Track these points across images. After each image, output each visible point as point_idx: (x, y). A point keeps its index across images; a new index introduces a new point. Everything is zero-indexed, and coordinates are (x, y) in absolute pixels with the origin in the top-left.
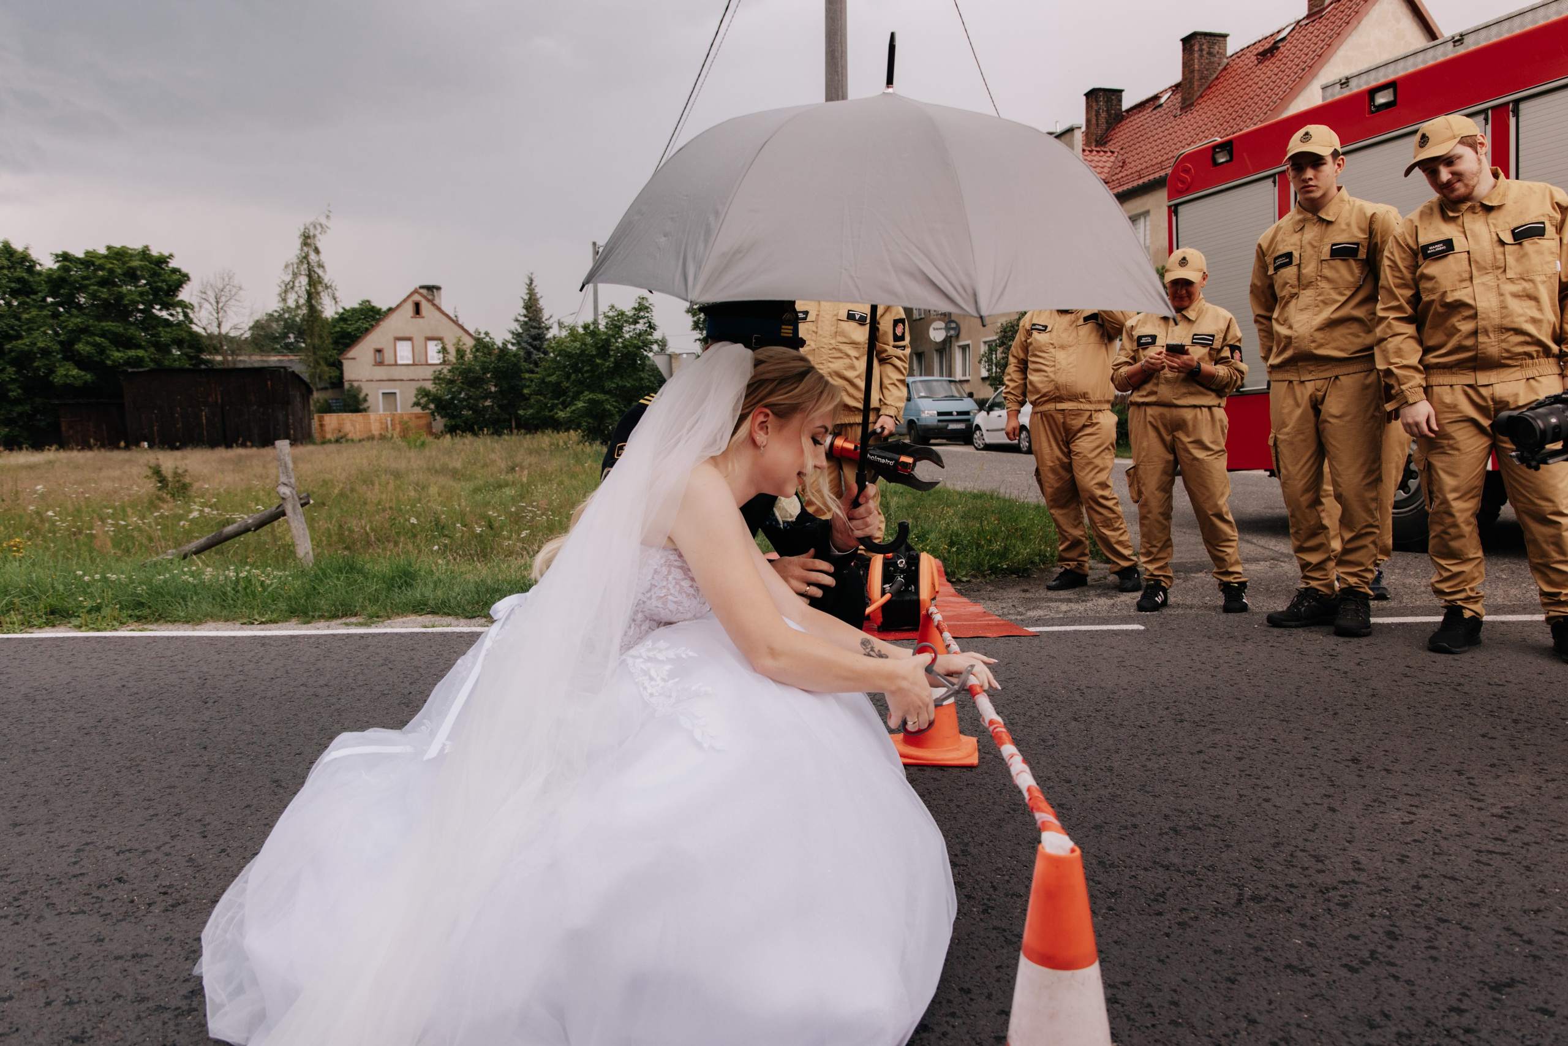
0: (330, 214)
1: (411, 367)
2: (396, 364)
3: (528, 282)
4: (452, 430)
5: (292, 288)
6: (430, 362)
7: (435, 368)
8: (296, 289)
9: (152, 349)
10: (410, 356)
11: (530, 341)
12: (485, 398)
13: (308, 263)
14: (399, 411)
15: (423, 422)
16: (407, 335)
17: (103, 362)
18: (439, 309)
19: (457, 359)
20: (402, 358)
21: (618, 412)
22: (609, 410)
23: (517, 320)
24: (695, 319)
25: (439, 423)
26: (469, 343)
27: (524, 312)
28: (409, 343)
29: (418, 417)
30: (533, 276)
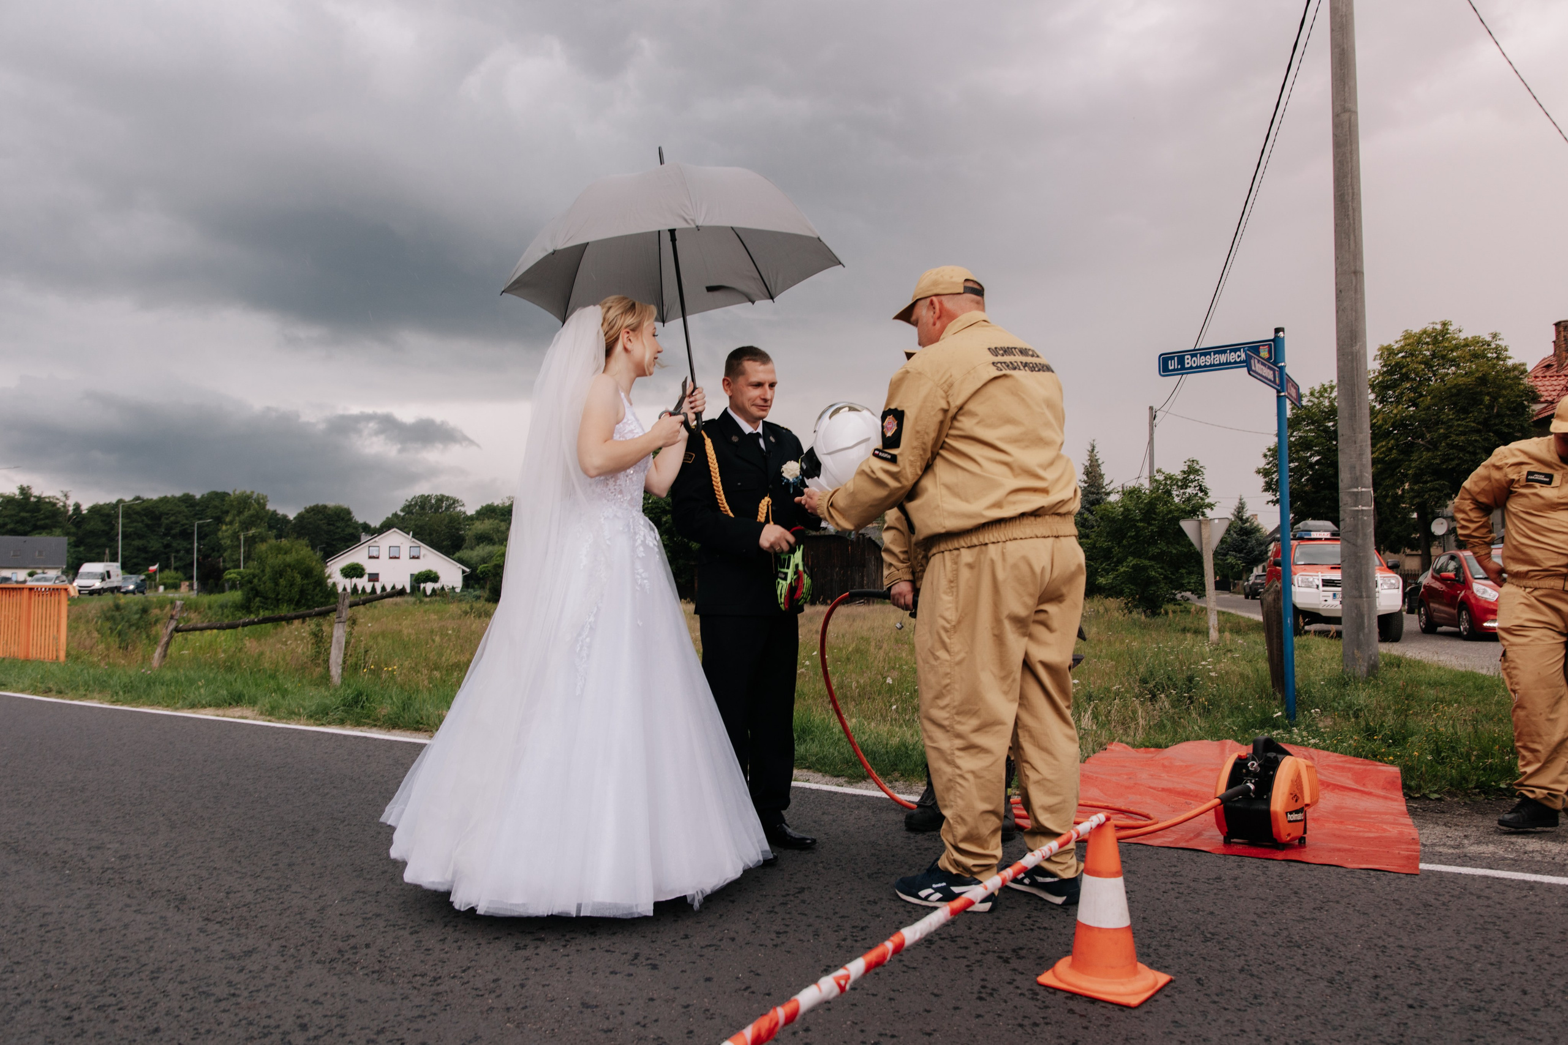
3: (1090, 449)
21: (1163, 579)
22: (1154, 577)
24: (1267, 479)
27: (1086, 478)
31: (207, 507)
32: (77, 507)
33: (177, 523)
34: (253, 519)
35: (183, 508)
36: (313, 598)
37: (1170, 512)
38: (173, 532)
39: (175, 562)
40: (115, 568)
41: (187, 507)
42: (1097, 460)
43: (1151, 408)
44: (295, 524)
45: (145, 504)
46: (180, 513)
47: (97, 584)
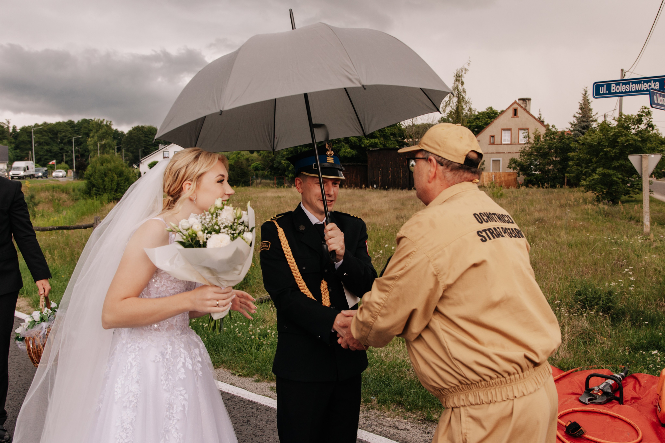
0: (470, 63)
1: (510, 146)
2: (501, 144)
3: (584, 93)
4: (527, 183)
5: (449, 104)
6: (520, 142)
7: (521, 146)
8: (451, 105)
9: (382, 139)
10: (510, 139)
11: (580, 129)
12: (549, 164)
13: (458, 90)
14: (501, 171)
15: (512, 177)
16: (509, 127)
17: (360, 145)
18: (528, 113)
19: (535, 141)
20: (505, 140)
22: (615, 181)
23: (575, 116)
25: (522, 178)
26: (543, 131)
27: (580, 111)
28: (510, 132)
29: (509, 174)
30: (587, 89)
31: (81, 127)
32: (14, 128)
33: (66, 136)
34: (104, 134)
35: (69, 128)
36: (124, 188)
37: (628, 140)
38: (64, 141)
39: (66, 158)
40: (31, 164)
41: (71, 127)
42: (588, 100)
43: (622, 70)
44: (127, 137)
45: (49, 126)
46: (67, 131)
47: (22, 173)
